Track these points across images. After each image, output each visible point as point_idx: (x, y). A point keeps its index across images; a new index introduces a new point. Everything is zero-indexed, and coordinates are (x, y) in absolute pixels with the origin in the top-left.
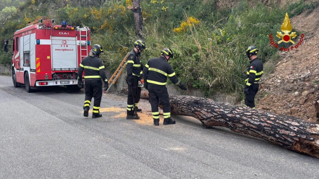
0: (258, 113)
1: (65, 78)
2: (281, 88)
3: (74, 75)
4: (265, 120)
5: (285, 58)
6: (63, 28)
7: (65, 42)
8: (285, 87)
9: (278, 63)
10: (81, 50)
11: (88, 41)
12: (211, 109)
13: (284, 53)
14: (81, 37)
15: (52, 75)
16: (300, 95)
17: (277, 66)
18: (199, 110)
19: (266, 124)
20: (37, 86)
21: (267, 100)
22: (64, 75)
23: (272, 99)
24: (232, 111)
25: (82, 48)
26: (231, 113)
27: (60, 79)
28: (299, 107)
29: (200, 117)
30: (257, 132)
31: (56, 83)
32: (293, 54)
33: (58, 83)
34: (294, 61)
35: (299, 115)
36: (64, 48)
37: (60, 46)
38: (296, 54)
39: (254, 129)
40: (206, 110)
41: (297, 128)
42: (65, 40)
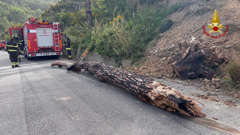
0: (123, 72)
1: (46, 51)
2: (157, 55)
3: (51, 50)
4: (125, 78)
5: (163, 38)
6: (43, 23)
7: (45, 31)
8: (159, 54)
9: (159, 40)
10: (55, 36)
11: (59, 30)
12: (102, 70)
13: (163, 34)
14: (54, 28)
15: (38, 50)
16: (166, 59)
17: (158, 42)
18: (97, 70)
19: (125, 80)
20: (30, 57)
21: (147, 63)
22: (46, 50)
23: (150, 62)
24: (111, 71)
25: (55, 34)
26: (110, 72)
27: (43, 52)
28: (164, 67)
29: (97, 75)
30: (121, 85)
31: (41, 54)
32: (168, 35)
33: (42, 54)
34: (167, 39)
35: (163, 72)
36: (44, 35)
37: (42, 33)
38: (169, 35)
39: (120, 83)
40: (100, 71)
41: (140, 83)
42: (45, 30)
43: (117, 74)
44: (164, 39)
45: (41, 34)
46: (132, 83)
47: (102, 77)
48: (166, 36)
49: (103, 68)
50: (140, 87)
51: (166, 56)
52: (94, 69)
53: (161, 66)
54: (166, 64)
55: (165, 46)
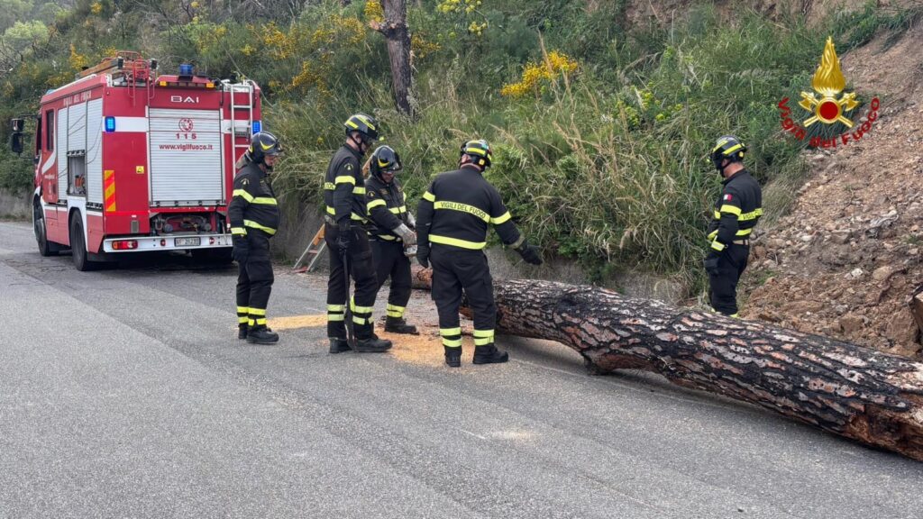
0: (745, 329)
1: (187, 228)
3: (213, 220)
4: (766, 351)
5: (824, 172)
6: (182, 84)
7: (187, 125)
9: (802, 184)
10: (236, 149)
11: (256, 120)
12: (611, 319)
13: (820, 156)
14: (235, 109)
15: (151, 220)
16: (867, 278)
17: (801, 195)
18: (575, 321)
19: (770, 364)
20: (108, 253)
21: (771, 294)
22: (185, 219)
23: (788, 289)
24: (671, 324)
25: (236, 143)
27: (173, 232)
28: (864, 314)
29: (579, 342)
30: (744, 385)
31: (163, 242)
32: (848, 161)
33: (167, 242)
34: (848, 180)
35: (865, 337)
36: (183, 141)
37: (174, 135)
38: (854, 160)
39: (734, 375)
40: (596, 322)
41: (857, 374)
42: (188, 120)
43: (713, 335)
44: (829, 181)
45: (170, 139)
46: (814, 376)
47: (613, 352)
48: (837, 166)
49: (615, 309)
50: (862, 389)
51: (865, 263)
52: (559, 313)
53: (847, 310)
54: (870, 299)
55: (843, 216)
